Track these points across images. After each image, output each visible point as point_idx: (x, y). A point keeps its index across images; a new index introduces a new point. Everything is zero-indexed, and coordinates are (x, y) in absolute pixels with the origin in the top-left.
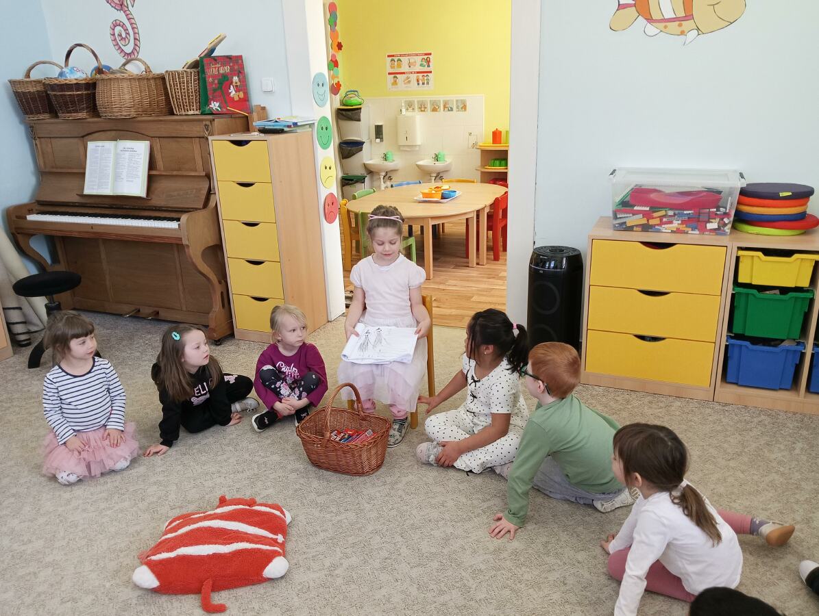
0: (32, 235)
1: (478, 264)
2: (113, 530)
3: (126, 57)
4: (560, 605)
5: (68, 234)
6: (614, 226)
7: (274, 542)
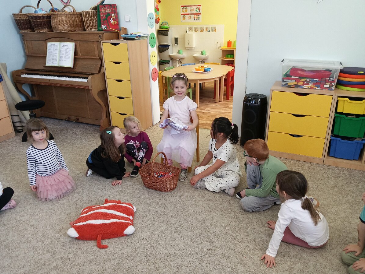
0: (23, 84)
1: (219, 101)
2: (59, 212)
3: (64, 4)
4: (253, 250)
5: (39, 84)
6: (282, 85)
7: (129, 219)
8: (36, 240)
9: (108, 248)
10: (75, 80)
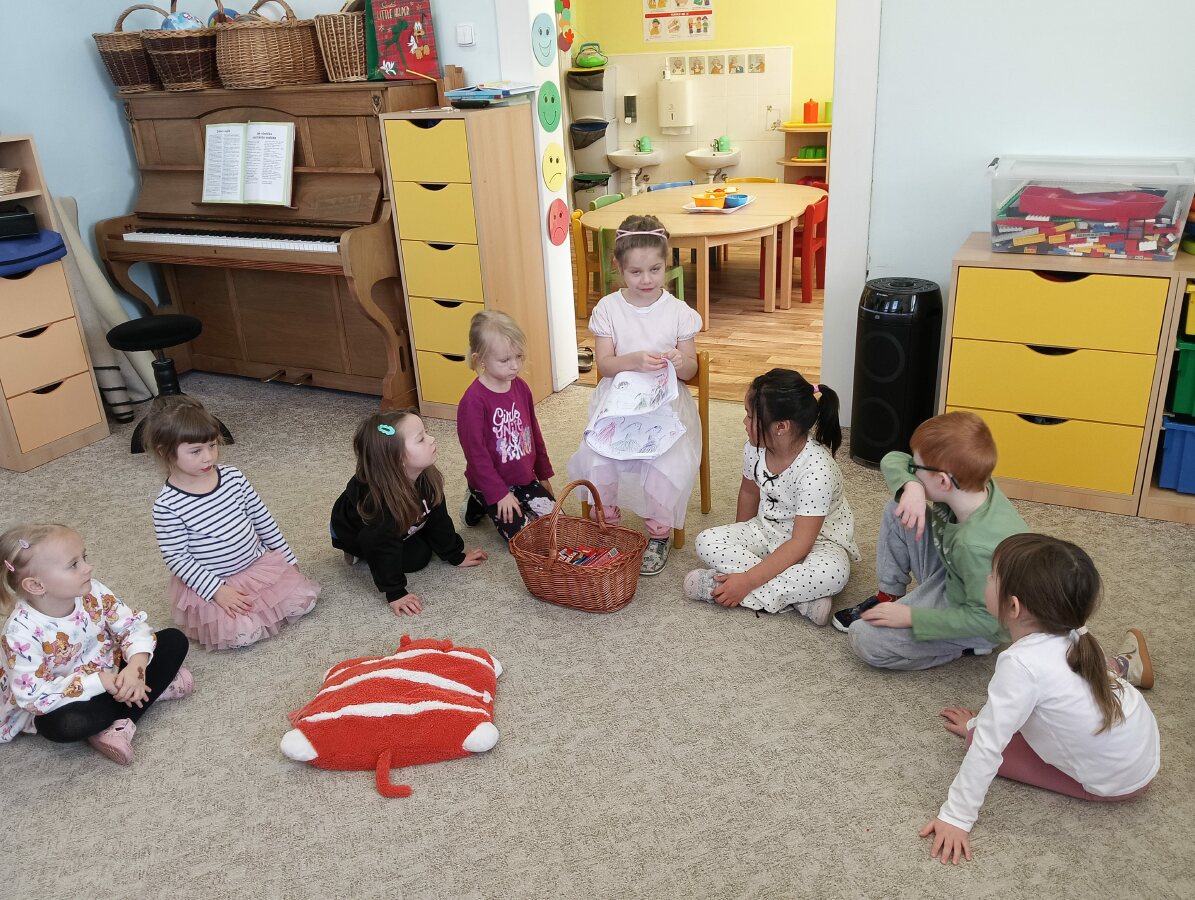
0: (133, 263)
1: (777, 307)
5: (180, 262)
6: (994, 246)
7: (479, 702)
8: (181, 771)
9: (413, 797)
10: (297, 248)
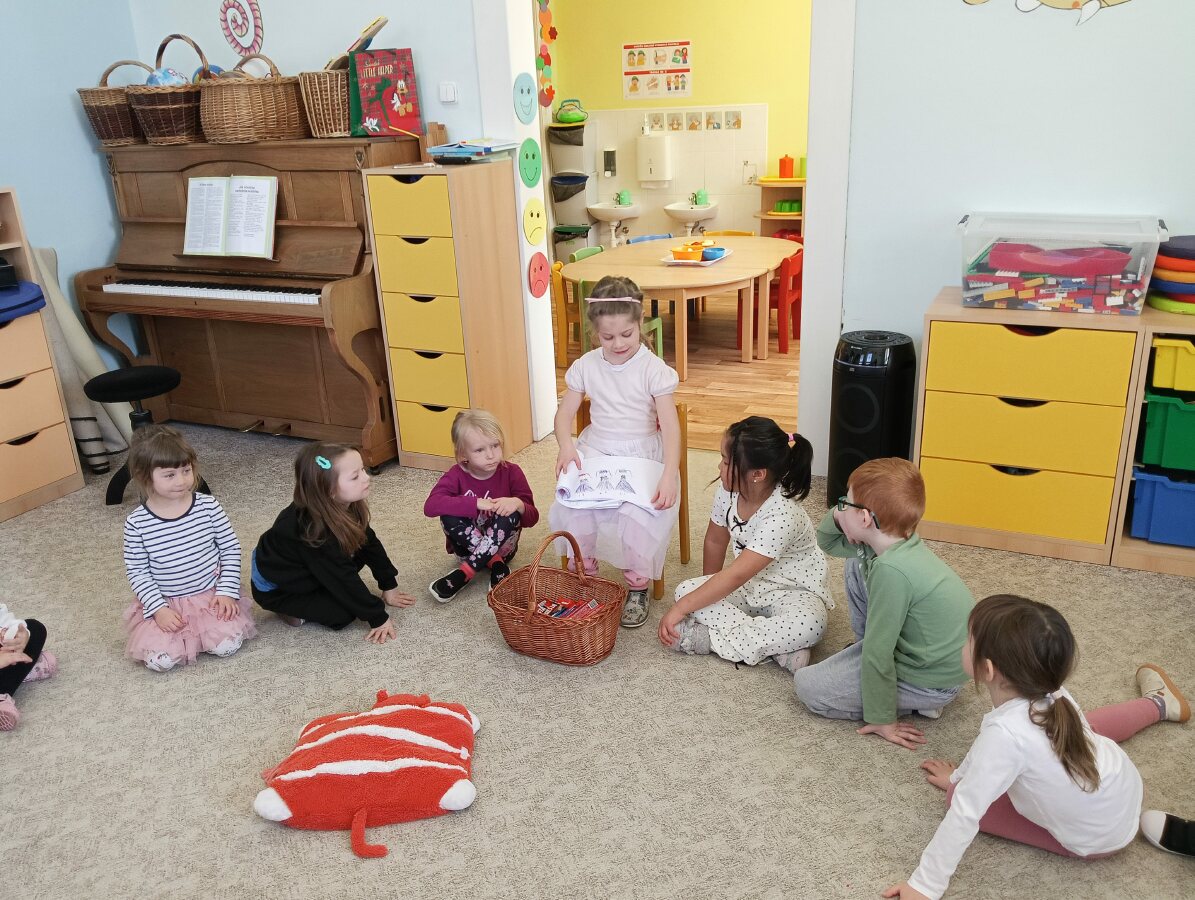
0: (112, 313)
1: (755, 358)
2: (226, 736)
3: (243, 53)
4: (873, 861)
5: (161, 312)
6: (965, 301)
7: (456, 759)
8: (152, 831)
9: (389, 857)
10: (278, 300)
